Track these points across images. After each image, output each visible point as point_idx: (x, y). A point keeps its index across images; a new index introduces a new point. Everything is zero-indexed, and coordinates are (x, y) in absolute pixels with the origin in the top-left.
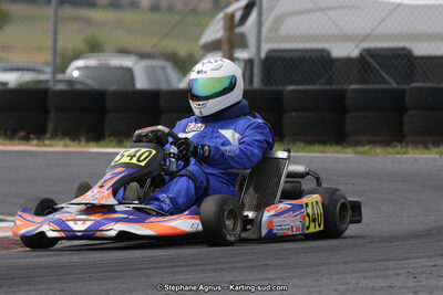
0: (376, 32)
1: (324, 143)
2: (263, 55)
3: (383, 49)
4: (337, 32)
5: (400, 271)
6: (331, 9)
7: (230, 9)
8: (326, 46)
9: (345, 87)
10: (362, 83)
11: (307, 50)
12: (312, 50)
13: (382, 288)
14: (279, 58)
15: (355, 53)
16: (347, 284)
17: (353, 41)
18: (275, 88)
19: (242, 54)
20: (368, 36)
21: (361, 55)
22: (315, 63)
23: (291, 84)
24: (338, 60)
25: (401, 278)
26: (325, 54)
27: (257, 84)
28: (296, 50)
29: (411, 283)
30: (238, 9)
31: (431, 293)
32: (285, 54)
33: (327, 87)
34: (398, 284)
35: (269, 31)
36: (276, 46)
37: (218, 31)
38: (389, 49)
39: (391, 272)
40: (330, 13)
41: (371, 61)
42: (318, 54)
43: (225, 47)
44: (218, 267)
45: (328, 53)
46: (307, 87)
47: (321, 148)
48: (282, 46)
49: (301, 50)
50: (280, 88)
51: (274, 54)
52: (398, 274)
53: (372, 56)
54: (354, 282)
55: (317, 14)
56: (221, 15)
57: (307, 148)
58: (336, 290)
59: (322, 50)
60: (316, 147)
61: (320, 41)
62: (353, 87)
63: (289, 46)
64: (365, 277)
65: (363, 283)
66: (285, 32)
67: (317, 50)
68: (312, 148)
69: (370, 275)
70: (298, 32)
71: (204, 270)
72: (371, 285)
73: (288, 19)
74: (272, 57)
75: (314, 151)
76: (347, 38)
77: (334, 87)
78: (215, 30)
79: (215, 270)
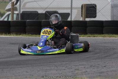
0: (49, 7)
1: (36, 34)
2: (21, 12)
3: (51, 11)
4: (39, 7)
5: (53, 65)
6: (38, 1)
7: (13, 1)
8: (37, 10)
9: (41, 20)
10: (46, 20)
11: (32, 11)
12: (33, 11)
13: (48, 69)
14: (25, 13)
15: (44, 12)
16: (40, 68)
17: (43, 9)
18: (24, 20)
19: (16, 12)
20: (47, 8)
21: (45, 13)
22: (34, 15)
23: (28, 20)
24: (40, 14)
25: (53, 67)
26: (36, 12)
27: (19, 19)
28: (29, 11)
29: (56, 68)
30: (15, 1)
31: (60, 70)
32: (27, 12)
33: (37, 20)
34: (52, 68)
35: (22, 7)
36: (24, 10)
37: (10, 6)
38: (54, 11)
39: (51, 66)
40: (37, 2)
41: (48, 14)
42: (33, 12)
43: (12, 10)
44: (8, 64)
45: (37, 12)
46: (32, 20)
47: (35, 36)
48: (26, 10)
49: (31, 11)
50: (25, 20)
51: (24, 12)
52: (52, 66)
53: (48, 13)
54: (42, 68)
55: (34, 2)
56: (11, 2)
57: (32, 35)
58: (37, 70)
59: (36, 11)
60: (34, 35)
61: (35, 9)
62: (43, 20)
63: (27, 10)
64: (45, 67)
65: (44, 68)
66: (26, 7)
67: (35, 11)
68: (33, 35)
69: (46, 66)
70: (30, 7)
71: (5, 65)
72: (46, 69)
73: (27, 4)
74: (23, 13)
75: (34, 36)
76: (41, 8)
77: (39, 20)
78: (9, 6)
79: (7, 65)
